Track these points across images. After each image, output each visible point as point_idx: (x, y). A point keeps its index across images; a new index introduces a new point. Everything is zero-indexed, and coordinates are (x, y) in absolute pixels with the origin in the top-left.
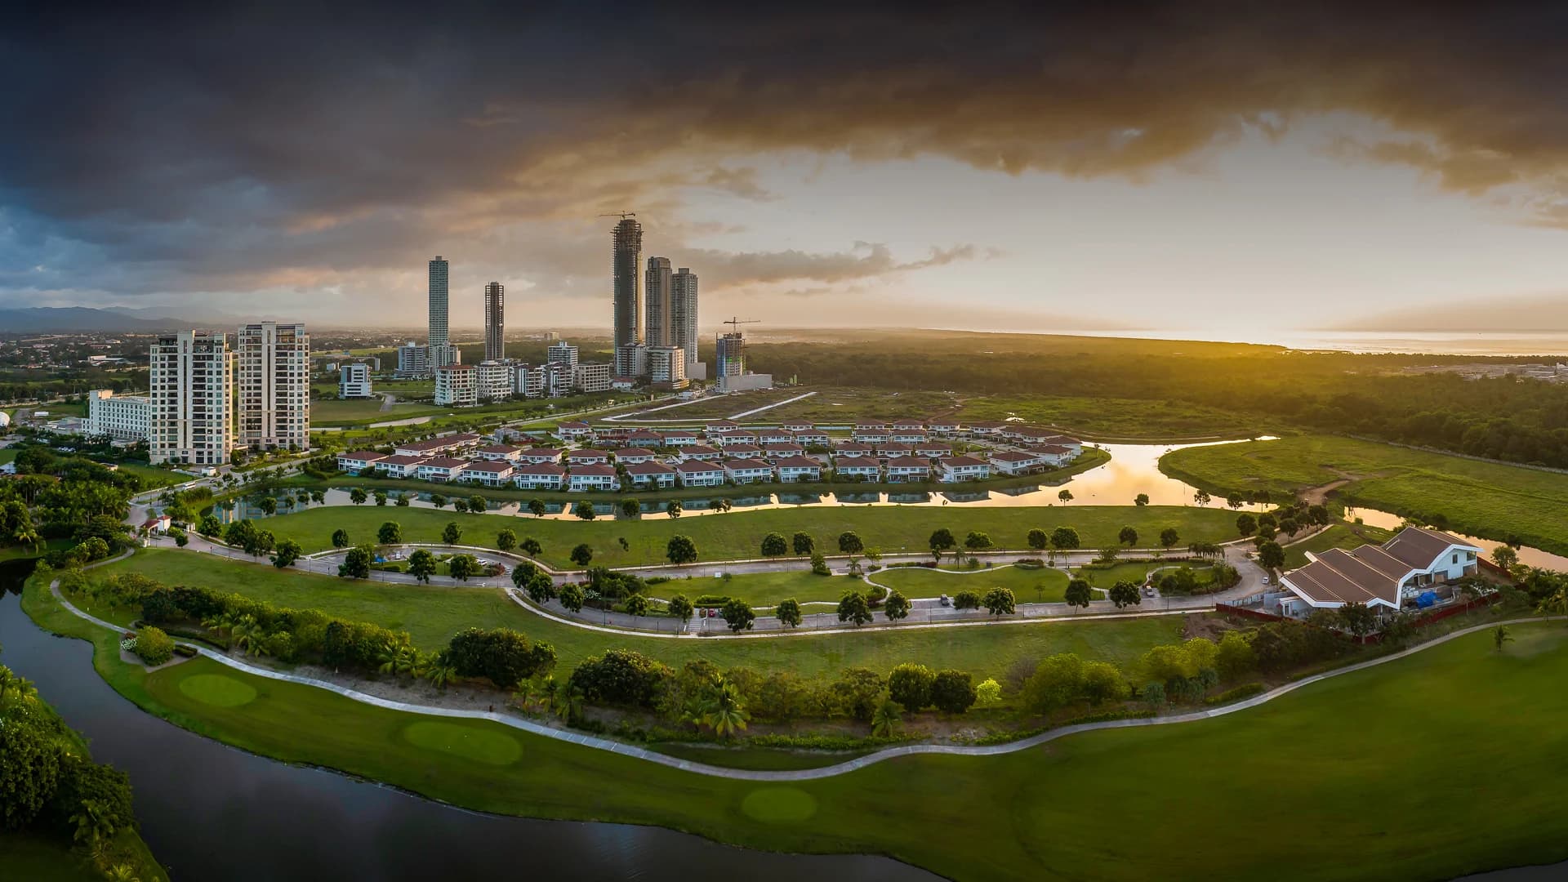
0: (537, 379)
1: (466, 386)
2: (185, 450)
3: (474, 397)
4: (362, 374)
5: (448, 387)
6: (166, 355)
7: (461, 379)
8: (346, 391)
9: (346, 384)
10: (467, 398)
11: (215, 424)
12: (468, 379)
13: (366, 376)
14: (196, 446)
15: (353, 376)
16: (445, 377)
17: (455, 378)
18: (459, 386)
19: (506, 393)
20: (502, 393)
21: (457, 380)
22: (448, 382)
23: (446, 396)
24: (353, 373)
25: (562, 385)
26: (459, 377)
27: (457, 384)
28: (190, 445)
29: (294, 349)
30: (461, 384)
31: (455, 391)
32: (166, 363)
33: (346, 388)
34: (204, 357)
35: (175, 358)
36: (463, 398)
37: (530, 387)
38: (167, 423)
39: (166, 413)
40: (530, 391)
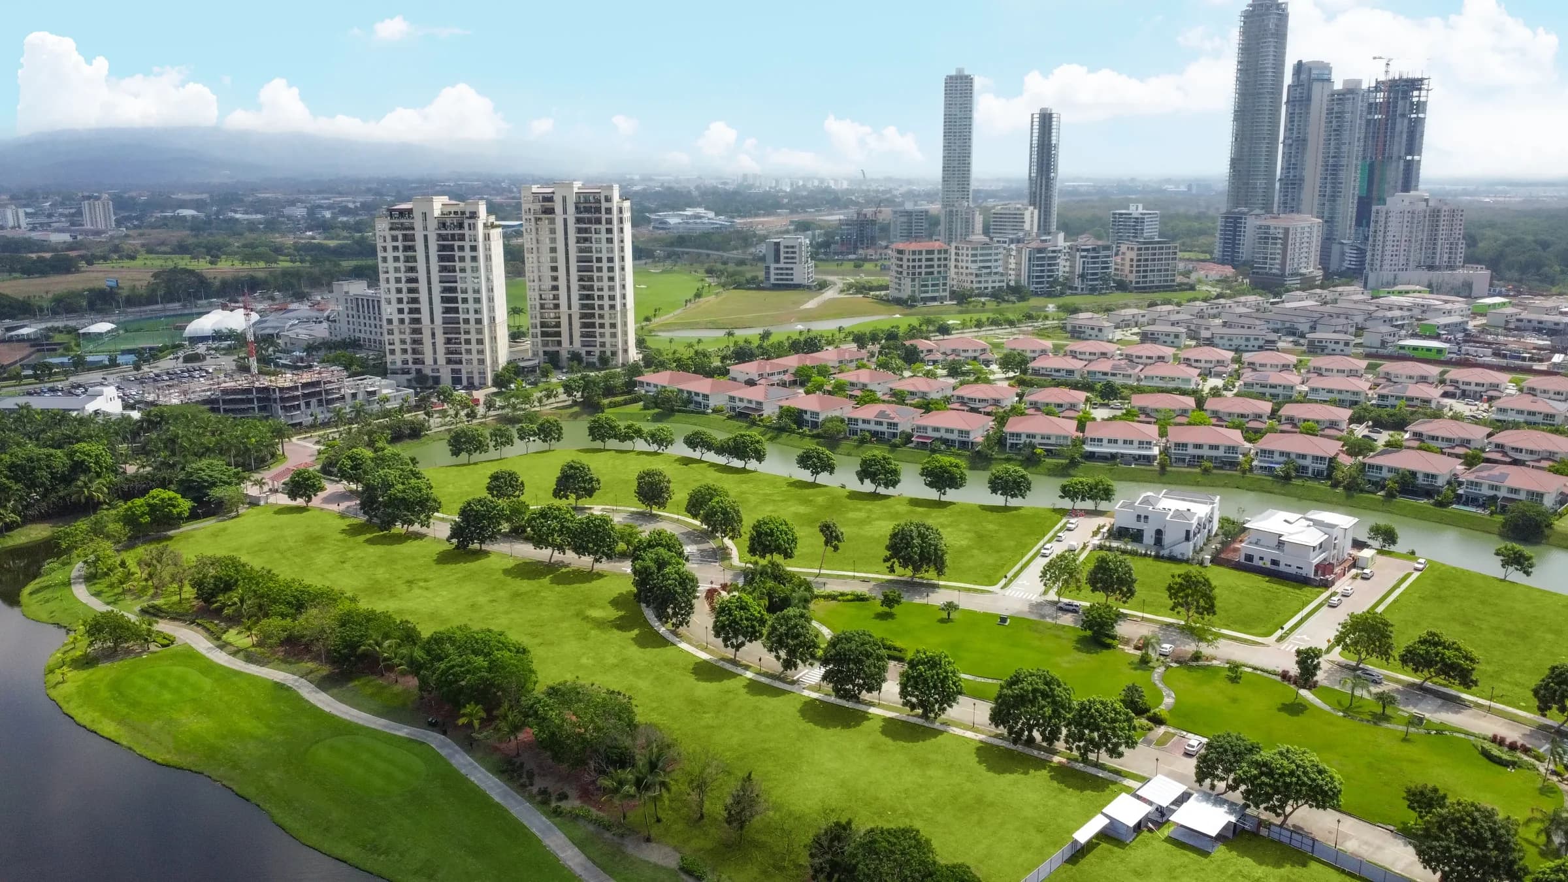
0: (1049, 265)
1: (932, 273)
2: (435, 367)
3: (944, 290)
4: (794, 253)
5: (905, 274)
6: (399, 234)
7: (924, 263)
8: (773, 277)
9: (773, 266)
10: (933, 291)
11: (473, 331)
12: (936, 263)
13: (801, 256)
14: (449, 361)
15: (782, 255)
16: (901, 260)
17: (914, 260)
18: (920, 274)
19: (997, 285)
20: (990, 285)
21: (917, 264)
22: (905, 267)
23: (903, 287)
24: (782, 249)
25: (1093, 274)
26: (920, 260)
27: (918, 270)
28: (442, 360)
29: (600, 223)
30: (923, 270)
31: (913, 280)
32: (400, 244)
33: (772, 271)
34: (453, 236)
35: (412, 238)
36: (927, 292)
37: (1037, 277)
38: (408, 331)
39: (406, 317)
40: (1038, 283)
